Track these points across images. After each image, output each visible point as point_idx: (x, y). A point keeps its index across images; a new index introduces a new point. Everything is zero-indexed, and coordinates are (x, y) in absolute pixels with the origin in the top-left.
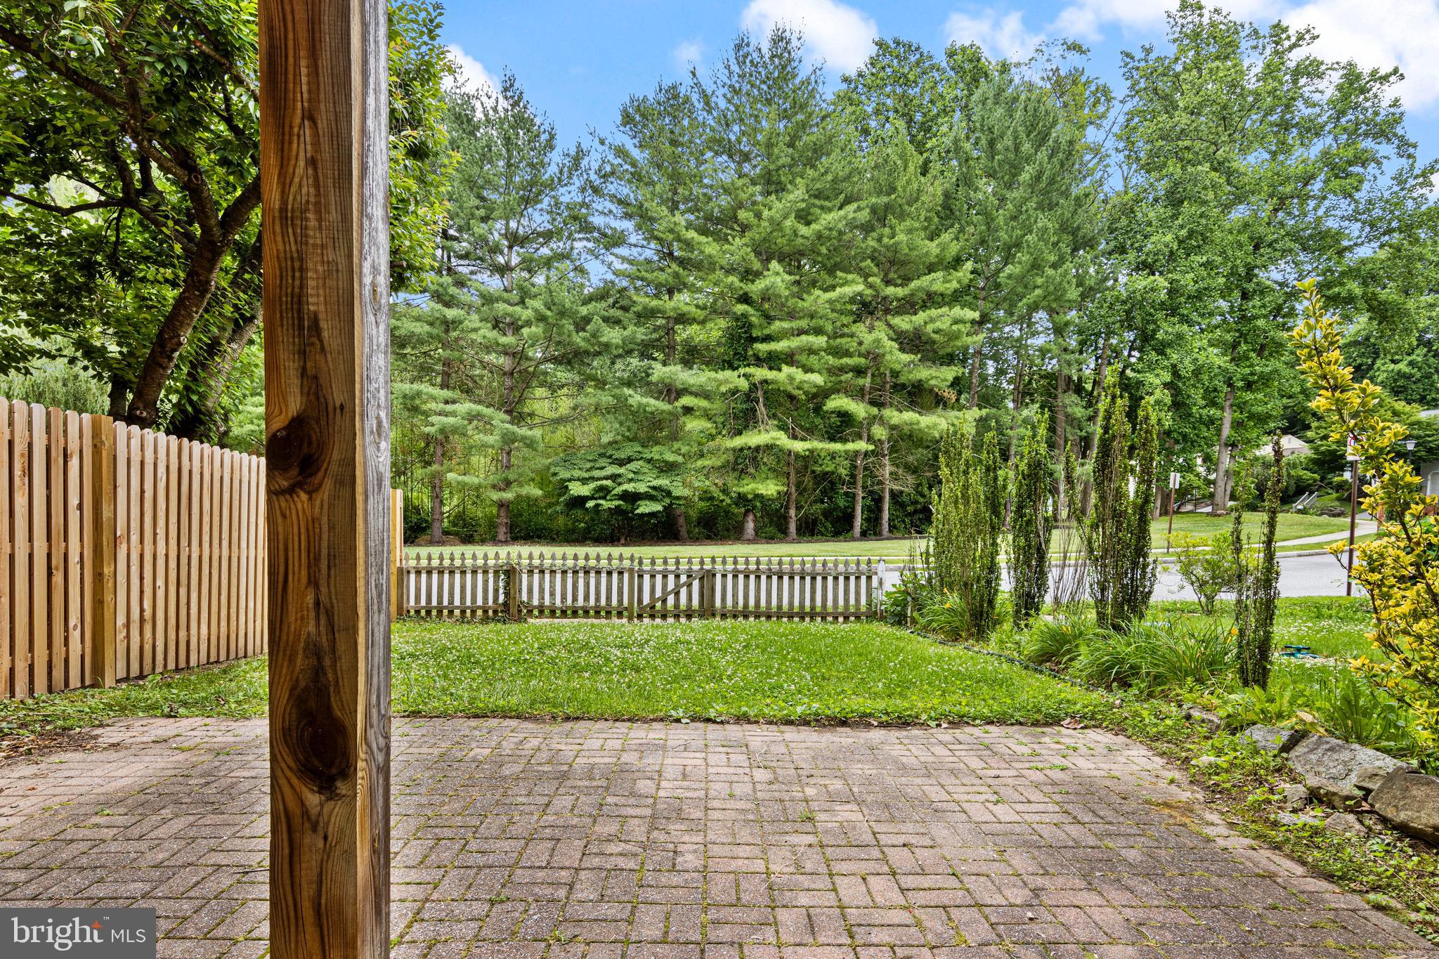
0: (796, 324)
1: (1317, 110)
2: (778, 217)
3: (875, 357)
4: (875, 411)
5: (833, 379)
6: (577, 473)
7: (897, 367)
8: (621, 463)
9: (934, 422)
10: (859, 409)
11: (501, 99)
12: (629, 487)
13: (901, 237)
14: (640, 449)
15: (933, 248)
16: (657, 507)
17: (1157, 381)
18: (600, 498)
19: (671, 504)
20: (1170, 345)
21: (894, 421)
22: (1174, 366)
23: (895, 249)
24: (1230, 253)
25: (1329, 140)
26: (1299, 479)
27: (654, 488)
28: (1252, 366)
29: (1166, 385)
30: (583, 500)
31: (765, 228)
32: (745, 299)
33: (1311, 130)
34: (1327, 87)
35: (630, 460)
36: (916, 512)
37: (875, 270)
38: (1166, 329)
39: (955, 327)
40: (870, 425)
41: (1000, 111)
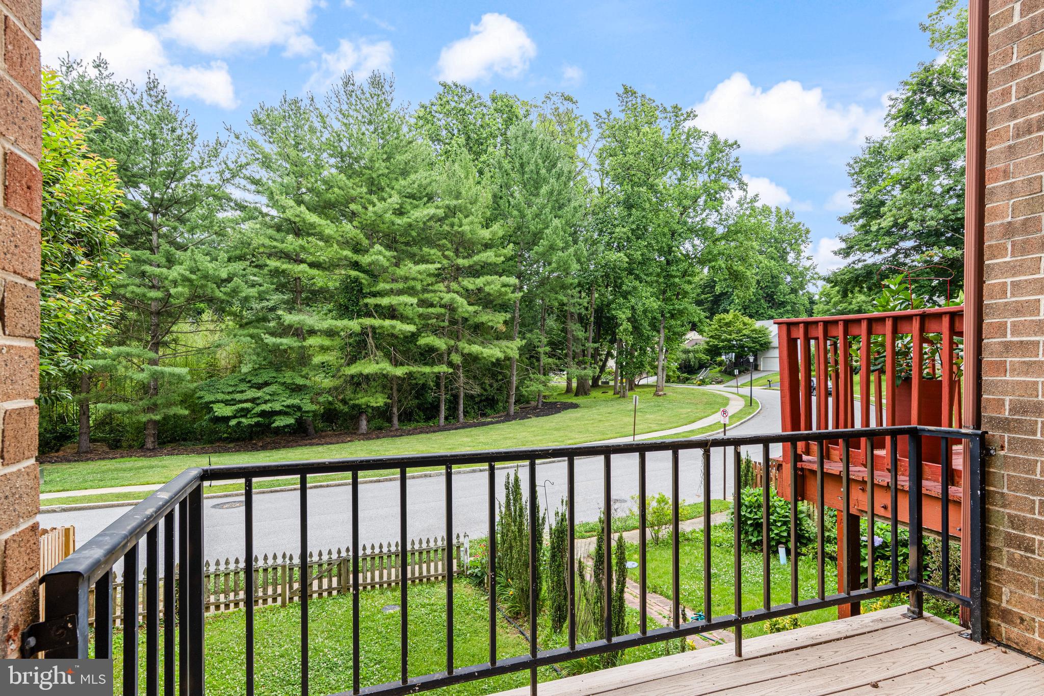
0: (395, 286)
1: (699, 158)
2: (380, 212)
3: (451, 308)
4: (452, 342)
5: (423, 322)
6: (220, 396)
7: (466, 315)
8: (259, 387)
9: (492, 352)
10: (440, 343)
11: (145, 96)
12: (266, 407)
13: (466, 228)
14: (274, 375)
15: (486, 234)
16: (290, 421)
17: (624, 317)
18: (242, 416)
19: (301, 417)
20: (629, 293)
21: (466, 351)
22: (633, 307)
23: (462, 234)
24: (659, 239)
25: (706, 176)
26: (700, 360)
27: (288, 407)
28: (673, 304)
29: (629, 320)
30: (226, 419)
31: (371, 217)
32: (356, 265)
33: (696, 168)
34: (703, 146)
35: (266, 384)
36: (481, 401)
37: (449, 246)
38: (629, 283)
39: (503, 289)
40: (449, 354)
41: (526, 147)
